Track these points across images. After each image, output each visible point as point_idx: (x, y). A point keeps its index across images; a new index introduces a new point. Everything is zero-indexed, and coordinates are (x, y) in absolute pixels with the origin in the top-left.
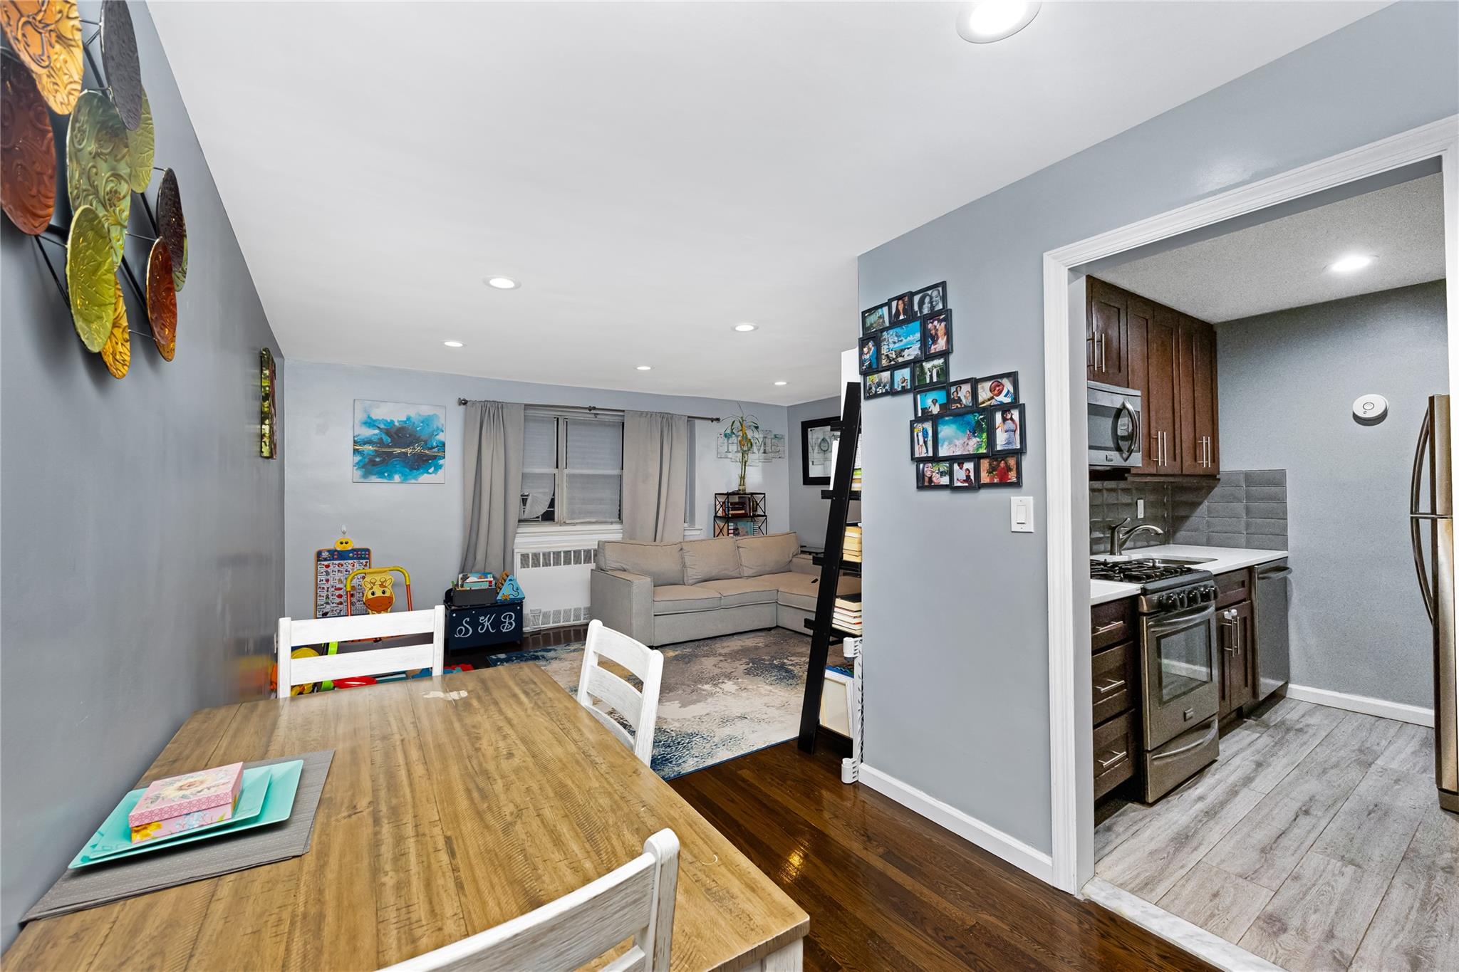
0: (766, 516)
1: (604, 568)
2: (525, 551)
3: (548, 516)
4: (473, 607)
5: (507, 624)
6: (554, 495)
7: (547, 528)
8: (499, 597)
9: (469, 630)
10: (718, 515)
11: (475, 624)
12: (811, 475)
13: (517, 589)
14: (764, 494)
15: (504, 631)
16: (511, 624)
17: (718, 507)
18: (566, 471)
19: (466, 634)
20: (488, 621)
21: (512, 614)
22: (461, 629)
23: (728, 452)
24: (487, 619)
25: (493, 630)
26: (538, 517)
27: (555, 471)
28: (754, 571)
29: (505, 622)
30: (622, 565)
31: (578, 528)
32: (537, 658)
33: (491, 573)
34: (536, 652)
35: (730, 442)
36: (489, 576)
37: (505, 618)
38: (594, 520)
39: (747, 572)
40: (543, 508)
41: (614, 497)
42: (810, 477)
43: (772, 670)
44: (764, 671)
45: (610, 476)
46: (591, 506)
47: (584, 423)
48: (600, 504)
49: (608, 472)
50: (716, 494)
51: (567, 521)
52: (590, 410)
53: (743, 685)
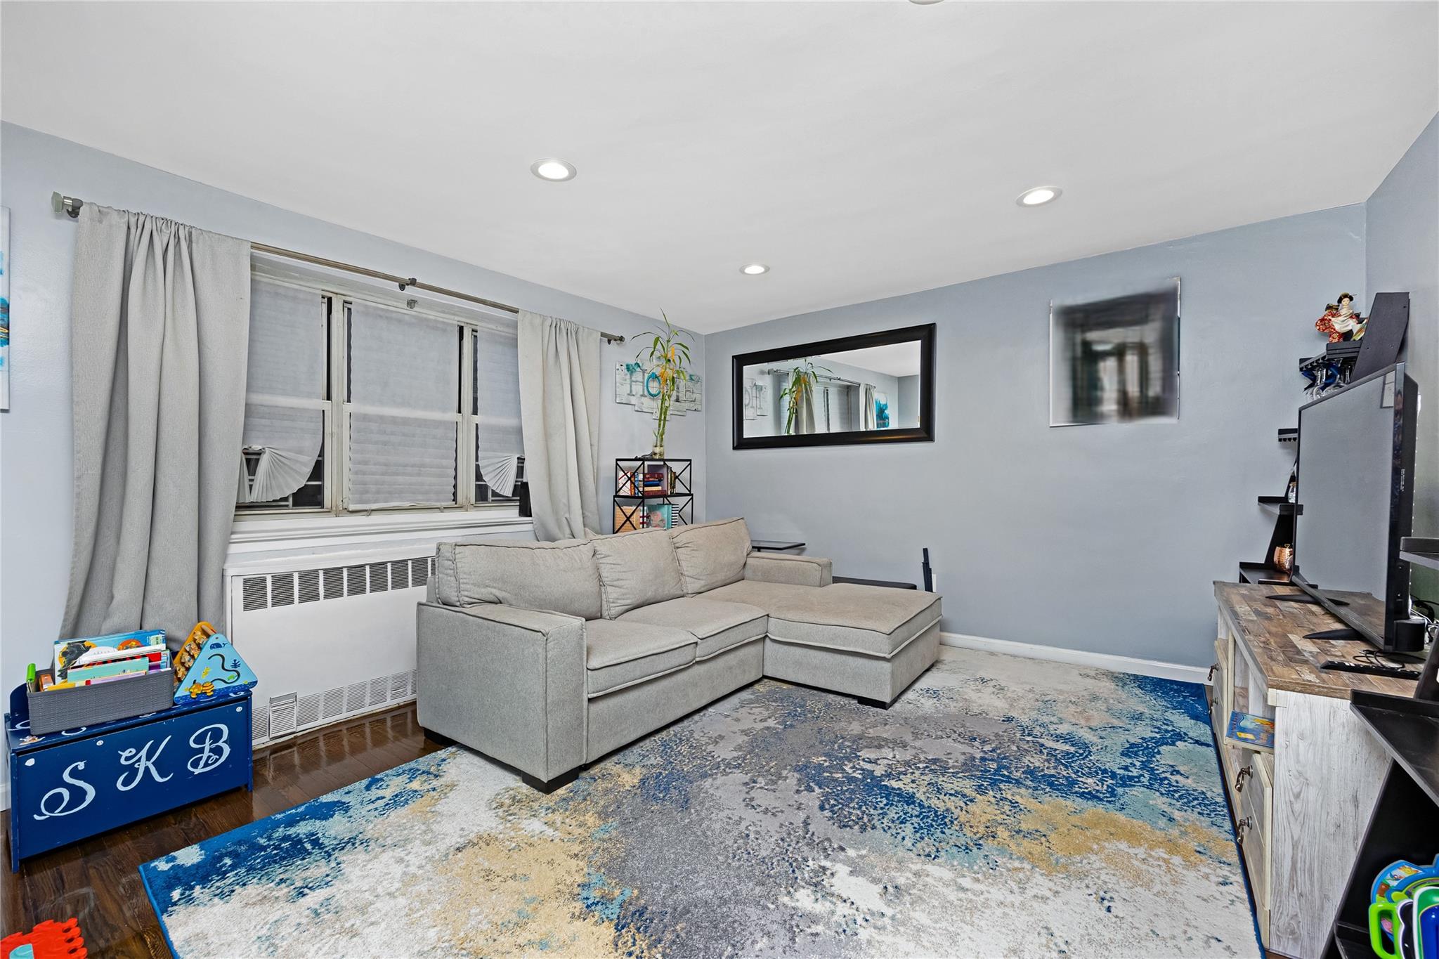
0: (691, 494)
1: (454, 599)
2: (253, 571)
3: (309, 497)
4: (97, 730)
5: (206, 754)
6: (321, 454)
7: (307, 520)
8: (182, 692)
9: (83, 793)
10: (621, 493)
11: (103, 772)
12: (747, 434)
13: (236, 665)
14: (690, 460)
15: (197, 772)
16: (218, 751)
17: (621, 482)
18: (348, 408)
19: (72, 804)
20: (148, 758)
21: (224, 728)
22: (60, 796)
23: (631, 394)
24: (144, 753)
25: (162, 777)
26: (286, 499)
27: (326, 405)
28: (703, 583)
29: (202, 750)
30: (494, 591)
31: (376, 519)
32: (296, 850)
33: (159, 632)
34: (291, 822)
35: (633, 379)
36: (153, 638)
37: (200, 740)
38: (407, 504)
39: (692, 586)
40: (298, 481)
41: (444, 462)
42: (744, 437)
43: (874, 800)
44: (864, 808)
45: (438, 424)
46: (400, 479)
47: (386, 316)
48: (419, 475)
49: (436, 415)
50: (617, 460)
51: (352, 507)
52: (402, 287)
53: (878, 873)
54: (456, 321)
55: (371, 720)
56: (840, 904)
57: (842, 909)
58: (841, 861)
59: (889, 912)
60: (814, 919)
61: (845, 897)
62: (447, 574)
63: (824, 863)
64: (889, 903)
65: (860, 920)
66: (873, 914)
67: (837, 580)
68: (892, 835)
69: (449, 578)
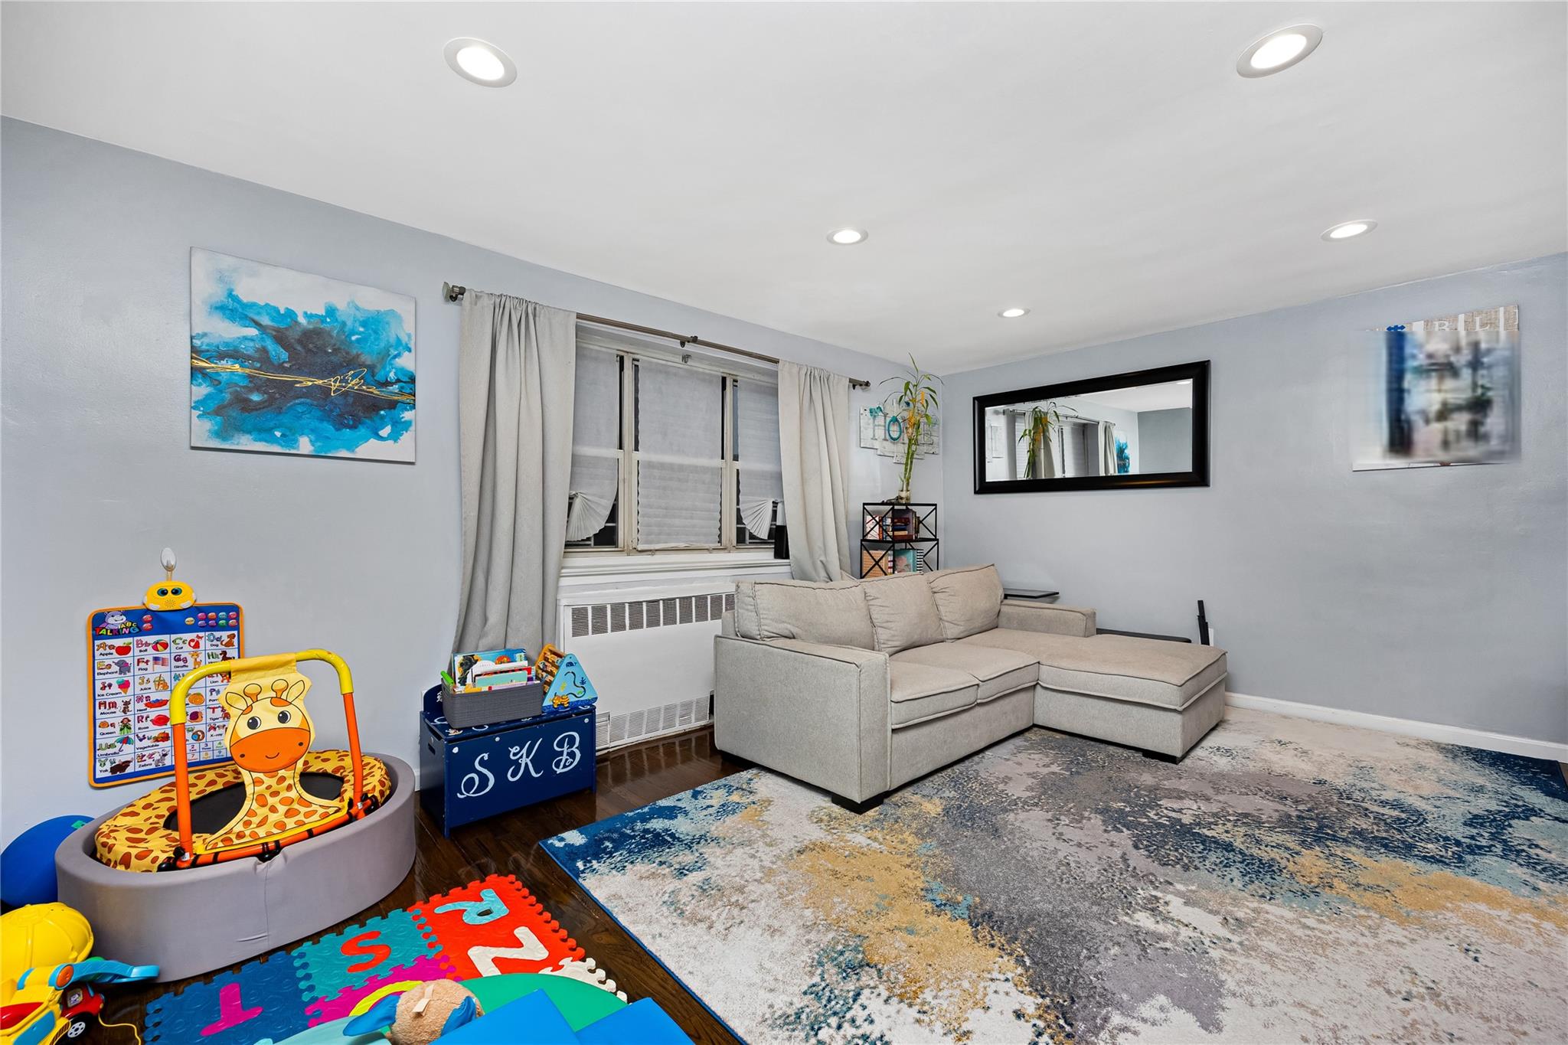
0: (936, 539)
1: (754, 632)
2: (580, 602)
3: (607, 537)
4: (495, 728)
5: (565, 757)
6: (616, 499)
7: (604, 558)
8: (547, 702)
9: (488, 780)
10: (869, 537)
11: (500, 763)
12: (989, 479)
13: (583, 682)
14: (936, 505)
15: (559, 771)
16: (572, 755)
17: (869, 526)
18: (637, 455)
19: (480, 788)
20: (527, 757)
21: (576, 735)
22: (472, 779)
23: (874, 438)
24: (524, 751)
25: (537, 773)
26: (588, 539)
27: (620, 454)
28: (962, 628)
29: (561, 754)
30: (789, 626)
31: (659, 558)
33: (522, 651)
35: (876, 423)
36: (518, 655)
37: (561, 744)
38: (682, 545)
39: (952, 631)
40: (598, 524)
41: (712, 506)
42: (987, 481)
43: (1189, 844)
44: (1181, 851)
45: (705, 470)
46: (677, 522)
47: (664, 371)
48: (692, 518)
49: (703, 462)
50: (864, 504)
51: (640, 547)
52: (683, 344)
53: (1212, 905)
54: (719, 371)
55: (665, 742)
56: (1183, 929)
57: (1185, 933)
58: (1172, 893)
59: (1235, 938)
60: (1161, 938)
61: (1186, 922)
62: (747, 610)
63: (1154, 893)
64: (1233, 932)
65: (1207, 942)
66: (1219, 939)
67: (1100, 631)
68: (1219, 876)
69: (750, 613)
